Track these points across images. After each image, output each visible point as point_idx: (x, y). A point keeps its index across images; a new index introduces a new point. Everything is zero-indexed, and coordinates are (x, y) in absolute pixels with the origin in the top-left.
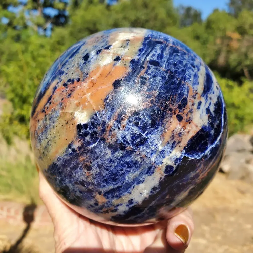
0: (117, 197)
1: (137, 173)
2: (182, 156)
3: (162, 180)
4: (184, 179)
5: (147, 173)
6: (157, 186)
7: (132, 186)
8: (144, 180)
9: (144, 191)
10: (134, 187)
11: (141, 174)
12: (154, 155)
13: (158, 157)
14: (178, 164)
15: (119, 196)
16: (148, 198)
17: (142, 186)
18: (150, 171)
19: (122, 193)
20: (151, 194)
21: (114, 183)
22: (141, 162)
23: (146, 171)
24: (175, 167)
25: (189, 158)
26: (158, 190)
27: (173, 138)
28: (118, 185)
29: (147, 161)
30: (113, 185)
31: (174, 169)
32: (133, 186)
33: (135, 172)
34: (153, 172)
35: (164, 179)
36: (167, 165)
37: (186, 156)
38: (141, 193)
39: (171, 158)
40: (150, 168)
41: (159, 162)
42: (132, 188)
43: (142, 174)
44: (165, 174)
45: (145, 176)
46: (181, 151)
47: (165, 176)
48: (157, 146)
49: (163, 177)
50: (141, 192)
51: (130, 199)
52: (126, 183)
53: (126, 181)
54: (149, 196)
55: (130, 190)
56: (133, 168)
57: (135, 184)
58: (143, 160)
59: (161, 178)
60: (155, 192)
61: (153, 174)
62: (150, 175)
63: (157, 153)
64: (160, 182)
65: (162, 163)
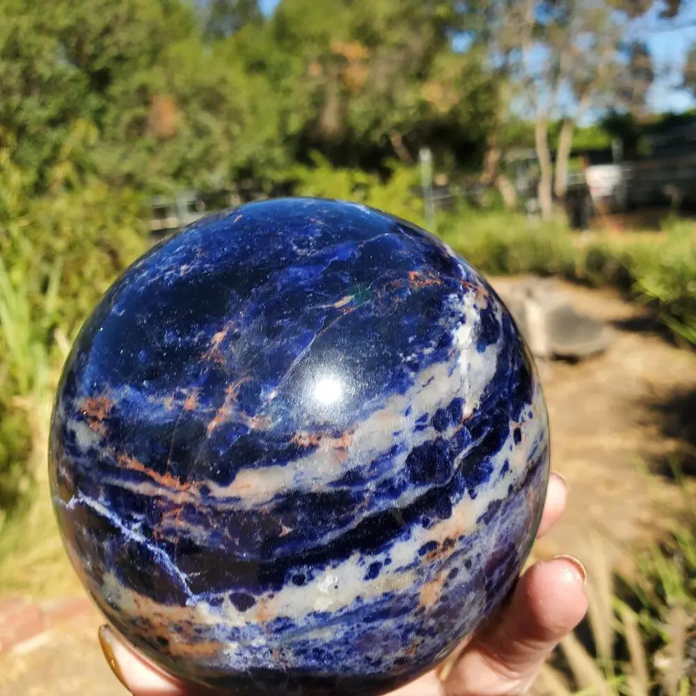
0: (392, 597)
1: (311, 636)
2: (199, 600)
3: (270, 592)
4: (222, 547)
5: (292, 625)
6: (290, 583)
7: (342, 613)
8: (309, 615)
9: (326, 591)
10: (341, 610)
11: (305, 630)
12: (254, 644)
13: (249, 638)
14: (216, 593)
15: (387, 598)
16: (328, 564)
17: (321, 606)
18: (283, 625)
19: (376, 603)
20: (315, 572)
21: (374, 632)
22: (289, 648)
23: (292, 630)
24: (226, 595)
25: (186, 579)
26: (295, 572)
27: (195, 637)
28: (370, 625)
29: (275, 644)
30: (380, 628)
31: (230, 592)
32: (339, 614)
33: (315, 640)
34: (279, 619)
35: (265, 589)
36: (241, 613)
37: (190, 592)
38: (336, 587)
39: (224, 616)
40: (278, 631)
41: (252, 629)
42: (345, 611)
43: (302, 628)
44: (257, 598)
45: (300, 623)
46: (194, 608)
47: (259, 593)
48: (238, 652)
49: (265, 595)
50: (335, 590)
51: (371, 581)
52: (349, 624)
53: (347, 628)
54: (322, 569)
55: (352, 608)
56: (312, 648)
57: (332, 617)
58: (282, 650)
59: (271, 597)
60: (305, 570)
61: (281, 616)
62: (288, 619)
63: (247, 643)
64: (278, 588)
65: (247, 623)
